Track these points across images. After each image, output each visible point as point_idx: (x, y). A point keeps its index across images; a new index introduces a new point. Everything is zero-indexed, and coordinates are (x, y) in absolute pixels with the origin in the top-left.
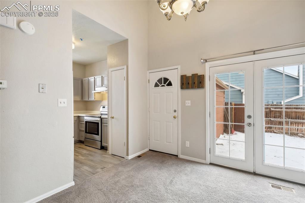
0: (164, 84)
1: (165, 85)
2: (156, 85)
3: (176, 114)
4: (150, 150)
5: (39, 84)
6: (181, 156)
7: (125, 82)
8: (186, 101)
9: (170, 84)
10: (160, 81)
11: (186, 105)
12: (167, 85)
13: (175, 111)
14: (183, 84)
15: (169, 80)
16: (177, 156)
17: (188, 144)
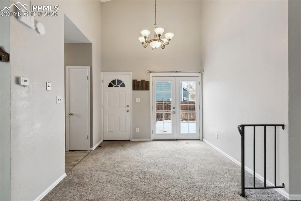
0: (117, 84)
1: (119, 86)
2: (110, 85)
3: (128, 109)
4: (104, 141)
5: (47, 82)
6: (132, 140)
7: (88, 81)
8: (137, 99)
9: (123, 85)
10: (114, 82)
11: (137, 101)
12: (120, 86)
13: (128, 106)
14: (135, 86)
15: (122, 82)
16: (129, 140)
17: (138, 130)
